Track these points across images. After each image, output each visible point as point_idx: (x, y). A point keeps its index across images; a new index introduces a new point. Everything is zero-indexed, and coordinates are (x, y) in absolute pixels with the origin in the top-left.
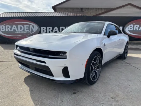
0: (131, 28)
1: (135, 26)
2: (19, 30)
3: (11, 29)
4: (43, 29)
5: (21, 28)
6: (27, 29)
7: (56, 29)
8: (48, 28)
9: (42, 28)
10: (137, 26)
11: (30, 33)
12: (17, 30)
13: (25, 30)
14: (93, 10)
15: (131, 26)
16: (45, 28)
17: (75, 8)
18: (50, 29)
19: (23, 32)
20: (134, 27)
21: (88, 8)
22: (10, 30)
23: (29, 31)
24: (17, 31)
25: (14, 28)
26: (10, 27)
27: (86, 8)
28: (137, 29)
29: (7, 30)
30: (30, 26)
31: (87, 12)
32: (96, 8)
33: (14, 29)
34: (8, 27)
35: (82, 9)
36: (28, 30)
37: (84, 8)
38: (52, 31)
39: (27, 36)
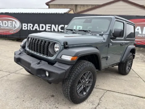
4: (25, 25)
5: (5, 24)
6: (10, 25)
7: (36, 27)
8: (29, 25)
9: (23, 24)
11: (13, 29)
12: (2, 26)
13: (9, 26)
16: (26, 25)
17: (69, 5)
18: (30, 26)
19: (7, 28)
23: (12, 27)
25: (0, 23)
27: (81, 5)
30: (13, 22)
35: (76, 6)
36: (11, 26)
37: (79, 5)
38: (33, 28)
39: (10, 32)
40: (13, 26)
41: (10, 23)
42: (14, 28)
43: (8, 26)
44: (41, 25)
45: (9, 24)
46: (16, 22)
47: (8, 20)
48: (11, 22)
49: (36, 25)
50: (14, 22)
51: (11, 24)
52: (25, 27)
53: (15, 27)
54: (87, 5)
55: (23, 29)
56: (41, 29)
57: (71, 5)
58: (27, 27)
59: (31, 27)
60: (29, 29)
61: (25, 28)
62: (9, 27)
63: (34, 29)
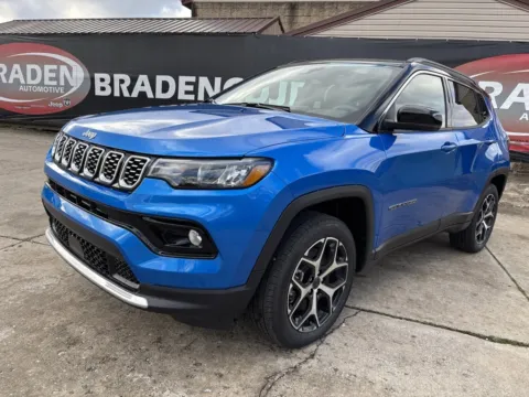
2: (29, 80)
3: (7, 76)
5: (34, 75)
6: (51, 79)
7: (143, 85)
8: (117, 77)
9: (98, 76)
11: (60, 94)
12: (22, 81)
13: (47, 82)
19: (40, 89)
22: (4, 80)
23: (58, 85)
24: (23, 85)
25: (17, 73)
26: (5, 68)
27: (312, 5)
30: (62, 67)
33: (17, 76)
39: (52, 105)
42: (66, 91)
44: (160, 79)
45: (48, 75)
49: (143, 78)
50: (63, 69)
51: (53, 75)
53: (67, 86)
57: (275, 3)
59: (124, 87)
60: (117, 94)
61: (103, 89)
62: (48, 86)
63: (135, 94)
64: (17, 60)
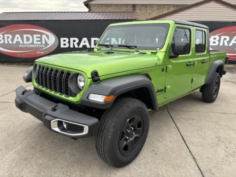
0: (214, 42)
1: (223, 37)
2: (25, 42)
3: (12, 40)
4: (64, 41)
5: (28, 39)
6: (37, 41)
7: (85, 42)
8: (72, 39)
10: (225, 39)
12: (21, 42)
13: (35, 42)
14: (154, 9)
15: (215, 39)
16: (67, 40)
17: (123, 5)
18: (74, 41)
19: (32, 46)
20: (219, 41)
21: (146, 5)
22: (10, 42)
23: (42, 44)
24: (22, 44)
26: (11, 36)
27: (142, 5)
28: (226, 44)
29: (6, 42)
30: (43, 35)
31: (143, 11)
32: (159, 6)
34: (8, 37)
35: (134, 6)
36: (40, 43)
37: (138, 5)
38: (79, 44)
39: (38, 52)
40: (44, 43)
41: (37, 37)
42: (45, 46)
43: (33, 43)
44: (93, 39)
45: (35, 39)
46: (48, 36)
47: (32, 33)
48: (39, 36)
49: (85, 39)
50: (44, 37)
51: (39, 39)
52: (65, 43)
53: (46, 44)
54: (150, 5)
55: (62, 46)
56: (93, 46)
57: (126, 4)
58: (69, 42)
59: (75, 44)
60: (72, 46)
61: (65, 45)
62: (36, 44)
63: (81, 46)
64: (18, 33)
